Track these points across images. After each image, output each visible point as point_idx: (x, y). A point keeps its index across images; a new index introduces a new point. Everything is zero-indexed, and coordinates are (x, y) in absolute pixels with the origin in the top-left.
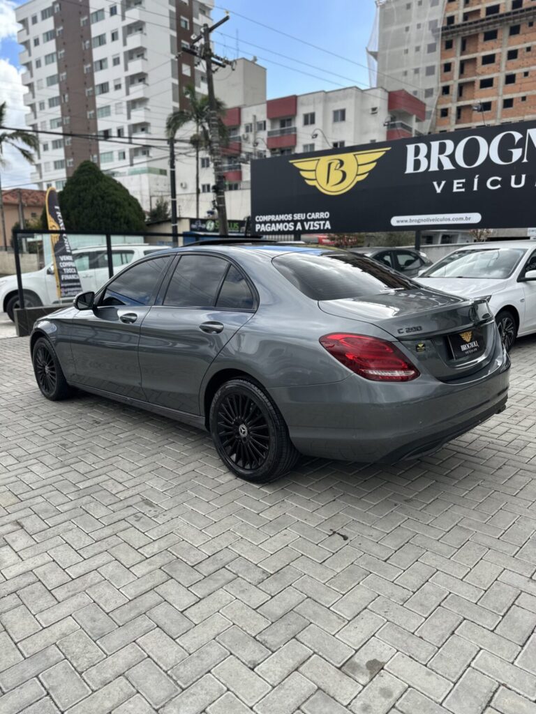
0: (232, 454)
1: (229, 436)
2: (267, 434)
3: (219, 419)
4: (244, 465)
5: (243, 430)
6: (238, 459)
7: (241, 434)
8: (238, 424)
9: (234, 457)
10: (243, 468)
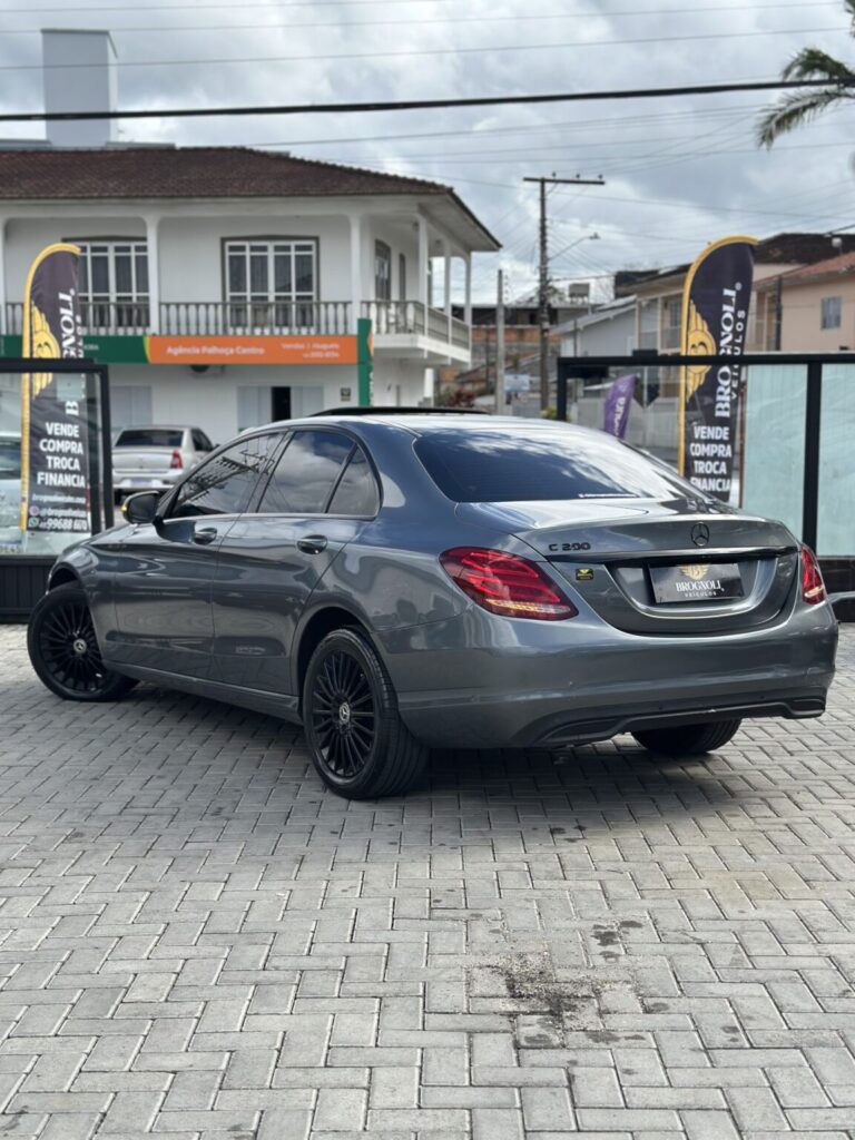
0: (323, 747)
1: (327, 717)
2: (371, 728)
3: (317, 687)
4: (337, 768)
5: (345, 711)
6: (330, 756)
7: (342, 718)
8: (340, 702)
9: (325, 752)
10: (334, 773)
